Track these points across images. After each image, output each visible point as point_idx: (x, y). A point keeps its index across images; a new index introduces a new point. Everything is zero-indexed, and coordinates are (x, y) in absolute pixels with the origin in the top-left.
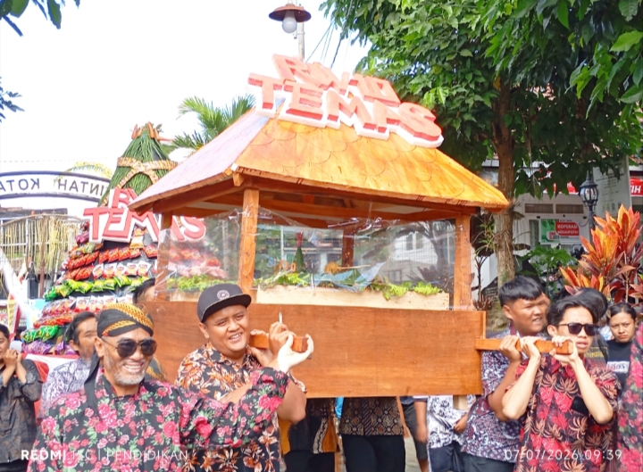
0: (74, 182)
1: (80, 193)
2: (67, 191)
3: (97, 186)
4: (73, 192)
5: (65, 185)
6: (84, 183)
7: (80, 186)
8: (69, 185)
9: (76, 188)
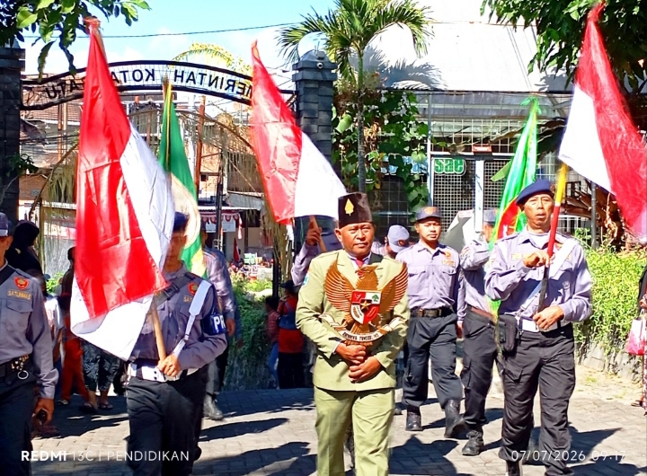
0: (192, 73)
1: (197, 86)
2: (184, 84)
3: (217, 78)
4: (191, 84)
5: (182, 77)
6: (203, 75)
7: (198, 79)
8: (185, 77)
9: (194, 80)
